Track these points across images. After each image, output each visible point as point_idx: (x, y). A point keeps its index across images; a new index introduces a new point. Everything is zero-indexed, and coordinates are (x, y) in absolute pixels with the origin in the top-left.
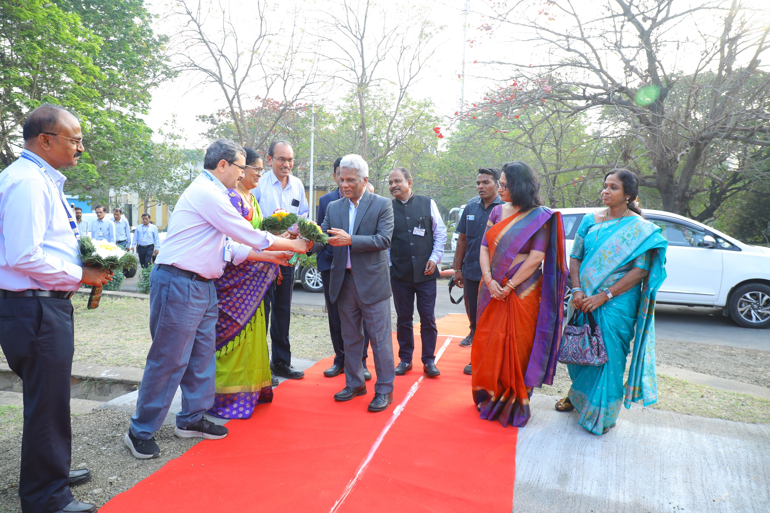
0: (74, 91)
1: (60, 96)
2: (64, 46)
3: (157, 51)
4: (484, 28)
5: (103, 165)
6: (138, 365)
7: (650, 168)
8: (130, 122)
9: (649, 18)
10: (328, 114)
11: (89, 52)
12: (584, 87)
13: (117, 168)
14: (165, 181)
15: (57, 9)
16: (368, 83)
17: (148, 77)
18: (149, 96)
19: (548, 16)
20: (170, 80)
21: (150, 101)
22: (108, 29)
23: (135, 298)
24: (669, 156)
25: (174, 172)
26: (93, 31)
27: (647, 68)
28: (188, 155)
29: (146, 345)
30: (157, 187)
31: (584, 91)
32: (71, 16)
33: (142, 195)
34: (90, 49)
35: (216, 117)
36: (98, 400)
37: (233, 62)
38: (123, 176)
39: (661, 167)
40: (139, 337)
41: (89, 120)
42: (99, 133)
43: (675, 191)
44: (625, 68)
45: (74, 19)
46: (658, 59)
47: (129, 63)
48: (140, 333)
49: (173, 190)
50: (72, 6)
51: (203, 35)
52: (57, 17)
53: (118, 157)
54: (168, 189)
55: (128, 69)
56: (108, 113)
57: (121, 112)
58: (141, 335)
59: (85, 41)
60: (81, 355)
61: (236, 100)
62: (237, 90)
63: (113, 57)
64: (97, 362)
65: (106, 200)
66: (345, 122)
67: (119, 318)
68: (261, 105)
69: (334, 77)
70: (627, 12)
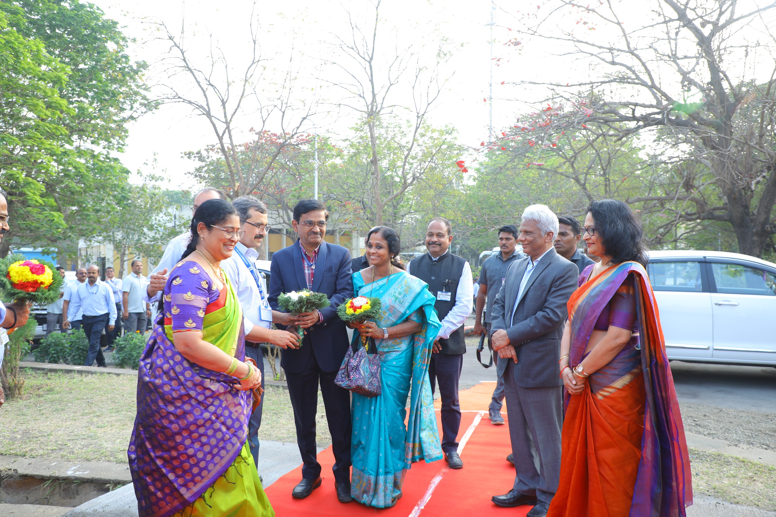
0: (37, 128)
1: (21, 134)
2: (25, 76)
3: (134, 80)
4: (512, 43)
5: (72, 213)
6: (112, 458)
7: (720, 197)
8: (103, 162)
9: (709, 22)
10: (334, 146)
11: (55, 83)
12: (633, 107)
13: (88, 215)
14: (145, 230)
15: (16, 34)
16: (379, 111)
17: (124, 109)
18: (126, 131)
19: (587, 25)
20: (150, 113)
21: (127, 137)
22: (77, 56)
23: (109, 373)
24: (741, 184)
25: (156, 219)
26: (59, 59)
27: (710, 80)
28: (172, 197)
29: (121, 433)
30: (136, 237)
31: (634, 111)
32: (33, 43)
33: (118, 247)
34: (55, 79)
35: (204, 154)
36: (63, 505)
37: (223, 92)
38: (95, 226)
39: (733, 196)
40: (113, 423)
41: (55, 161)
42: (66, 176)
43: (752, 225)
44: (682, 82)
45: (37, 46)
46: (722, 69)
47: (102, 95)
48: (114, 418)
49: (154, 239)
50: (34, 30)
51: (187, 62)
52: (17, 44)
53: (89, 202)
54: (148, 239)
55: (101, 101)
56: (78, 152)
57: (92, 151)
58: (116, 421)
59: (50, 70)
60: (43, 449)
61: (227, 135)
62: (227, 123)
63: (82, 88)
64: (63, 457)
65: (75, 253)
66: (355, 154)
67: (90, 400)
68: (256, 137)
69: (340, 105)
70: (682, 16)
